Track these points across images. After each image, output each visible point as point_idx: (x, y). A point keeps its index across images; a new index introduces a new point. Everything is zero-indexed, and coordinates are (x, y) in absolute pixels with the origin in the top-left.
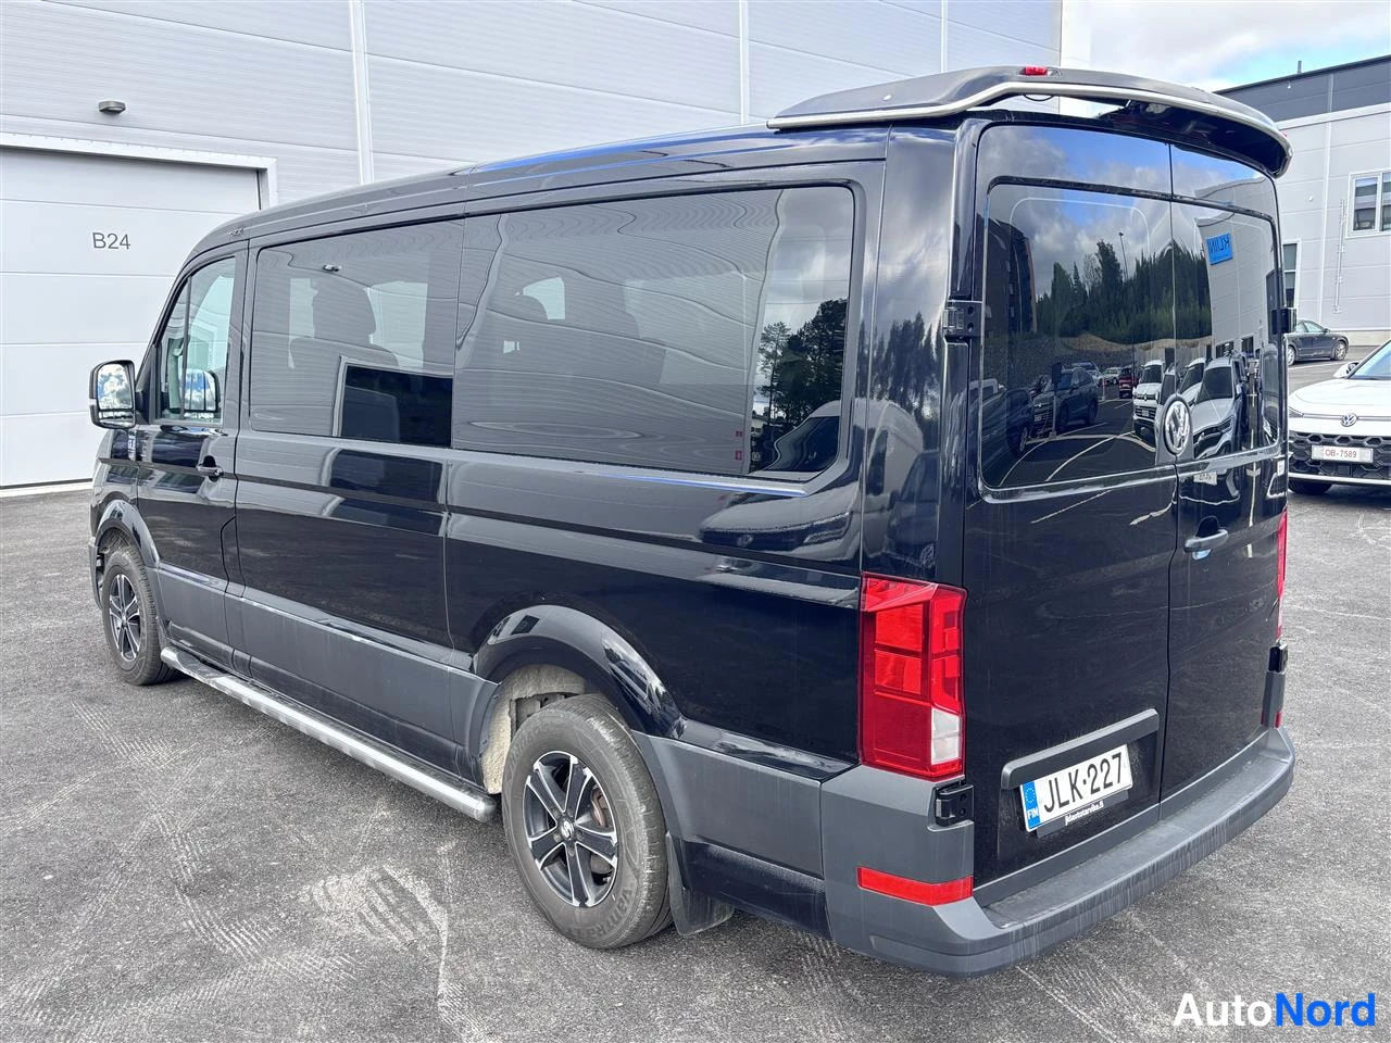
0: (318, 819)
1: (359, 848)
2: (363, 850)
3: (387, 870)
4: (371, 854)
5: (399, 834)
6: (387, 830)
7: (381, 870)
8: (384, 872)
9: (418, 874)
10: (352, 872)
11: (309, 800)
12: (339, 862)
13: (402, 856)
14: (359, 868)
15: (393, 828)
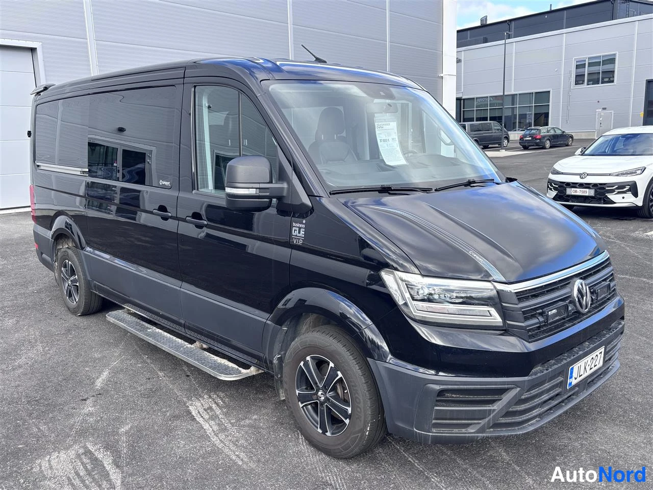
0: (51, 415)
1: (73, 433)
2: (76, 434)
3: (88, 446)
4: (80, 436)
5: (98, 422)
6: (91, 419)
7: (85, 447)
8: (87, 448)
9: (107, 447)
10: (67, 449)
11: (46, 403)
12: (59, 444)
13: (98, 436)
14: (71, 446)
15: (95, 418)
